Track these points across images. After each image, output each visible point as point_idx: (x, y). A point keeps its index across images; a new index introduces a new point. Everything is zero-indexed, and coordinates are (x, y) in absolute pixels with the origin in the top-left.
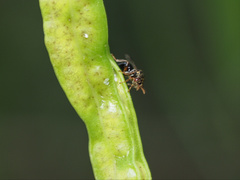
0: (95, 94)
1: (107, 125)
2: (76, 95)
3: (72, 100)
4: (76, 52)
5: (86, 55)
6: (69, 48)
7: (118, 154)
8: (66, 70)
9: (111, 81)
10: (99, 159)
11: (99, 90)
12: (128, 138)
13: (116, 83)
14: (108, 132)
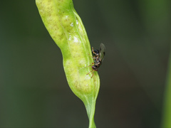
0: (66, 32)
1: (73, 50)
2: (55, 33)
3: (52, 36)
4: (54, 8)
5: (60, 10)
6: (49, 6)
7: (80, 66)
8: (49, 18)
9: (74, 24)
10: (69, 69)
11: (68, 29)
12: (85, 56)
13: (78, 25)
14: (73, 53)
